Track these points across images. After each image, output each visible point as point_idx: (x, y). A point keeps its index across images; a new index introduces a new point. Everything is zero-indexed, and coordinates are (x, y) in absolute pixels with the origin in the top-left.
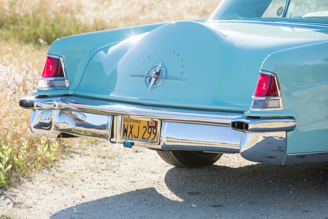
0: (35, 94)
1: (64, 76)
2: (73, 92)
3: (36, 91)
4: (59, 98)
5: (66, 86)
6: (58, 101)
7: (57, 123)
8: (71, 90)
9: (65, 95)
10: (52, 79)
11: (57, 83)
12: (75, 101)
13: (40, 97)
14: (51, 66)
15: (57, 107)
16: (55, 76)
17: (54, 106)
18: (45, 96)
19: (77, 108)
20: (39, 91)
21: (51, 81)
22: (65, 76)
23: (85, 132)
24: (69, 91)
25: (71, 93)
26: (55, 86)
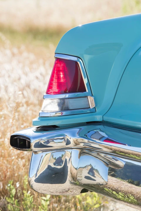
0: (34, 123)
1: (85, 91)
2: (101, 116)
3: (36, 119)
4: (77, 130)
5: (90, 108)
6: (73, 135)
7: (76, 169)
8: (99, 114)
9: (89, 123)
10: (67, 96)
11: (74, 104)
12: (106, 136)
13: (43, 129)
14: (61, 73)
15: (72, 145)
16: (73, 90)
17: (67, 144)
18: (54, 128)
19: (111, 151)
20: (42, 118)
21: (63, 99)
22: (87, 91)
23: (126, 193)
24: (96, 115)
25: (98, 118)
26: (71, 108)
